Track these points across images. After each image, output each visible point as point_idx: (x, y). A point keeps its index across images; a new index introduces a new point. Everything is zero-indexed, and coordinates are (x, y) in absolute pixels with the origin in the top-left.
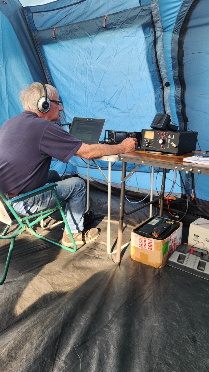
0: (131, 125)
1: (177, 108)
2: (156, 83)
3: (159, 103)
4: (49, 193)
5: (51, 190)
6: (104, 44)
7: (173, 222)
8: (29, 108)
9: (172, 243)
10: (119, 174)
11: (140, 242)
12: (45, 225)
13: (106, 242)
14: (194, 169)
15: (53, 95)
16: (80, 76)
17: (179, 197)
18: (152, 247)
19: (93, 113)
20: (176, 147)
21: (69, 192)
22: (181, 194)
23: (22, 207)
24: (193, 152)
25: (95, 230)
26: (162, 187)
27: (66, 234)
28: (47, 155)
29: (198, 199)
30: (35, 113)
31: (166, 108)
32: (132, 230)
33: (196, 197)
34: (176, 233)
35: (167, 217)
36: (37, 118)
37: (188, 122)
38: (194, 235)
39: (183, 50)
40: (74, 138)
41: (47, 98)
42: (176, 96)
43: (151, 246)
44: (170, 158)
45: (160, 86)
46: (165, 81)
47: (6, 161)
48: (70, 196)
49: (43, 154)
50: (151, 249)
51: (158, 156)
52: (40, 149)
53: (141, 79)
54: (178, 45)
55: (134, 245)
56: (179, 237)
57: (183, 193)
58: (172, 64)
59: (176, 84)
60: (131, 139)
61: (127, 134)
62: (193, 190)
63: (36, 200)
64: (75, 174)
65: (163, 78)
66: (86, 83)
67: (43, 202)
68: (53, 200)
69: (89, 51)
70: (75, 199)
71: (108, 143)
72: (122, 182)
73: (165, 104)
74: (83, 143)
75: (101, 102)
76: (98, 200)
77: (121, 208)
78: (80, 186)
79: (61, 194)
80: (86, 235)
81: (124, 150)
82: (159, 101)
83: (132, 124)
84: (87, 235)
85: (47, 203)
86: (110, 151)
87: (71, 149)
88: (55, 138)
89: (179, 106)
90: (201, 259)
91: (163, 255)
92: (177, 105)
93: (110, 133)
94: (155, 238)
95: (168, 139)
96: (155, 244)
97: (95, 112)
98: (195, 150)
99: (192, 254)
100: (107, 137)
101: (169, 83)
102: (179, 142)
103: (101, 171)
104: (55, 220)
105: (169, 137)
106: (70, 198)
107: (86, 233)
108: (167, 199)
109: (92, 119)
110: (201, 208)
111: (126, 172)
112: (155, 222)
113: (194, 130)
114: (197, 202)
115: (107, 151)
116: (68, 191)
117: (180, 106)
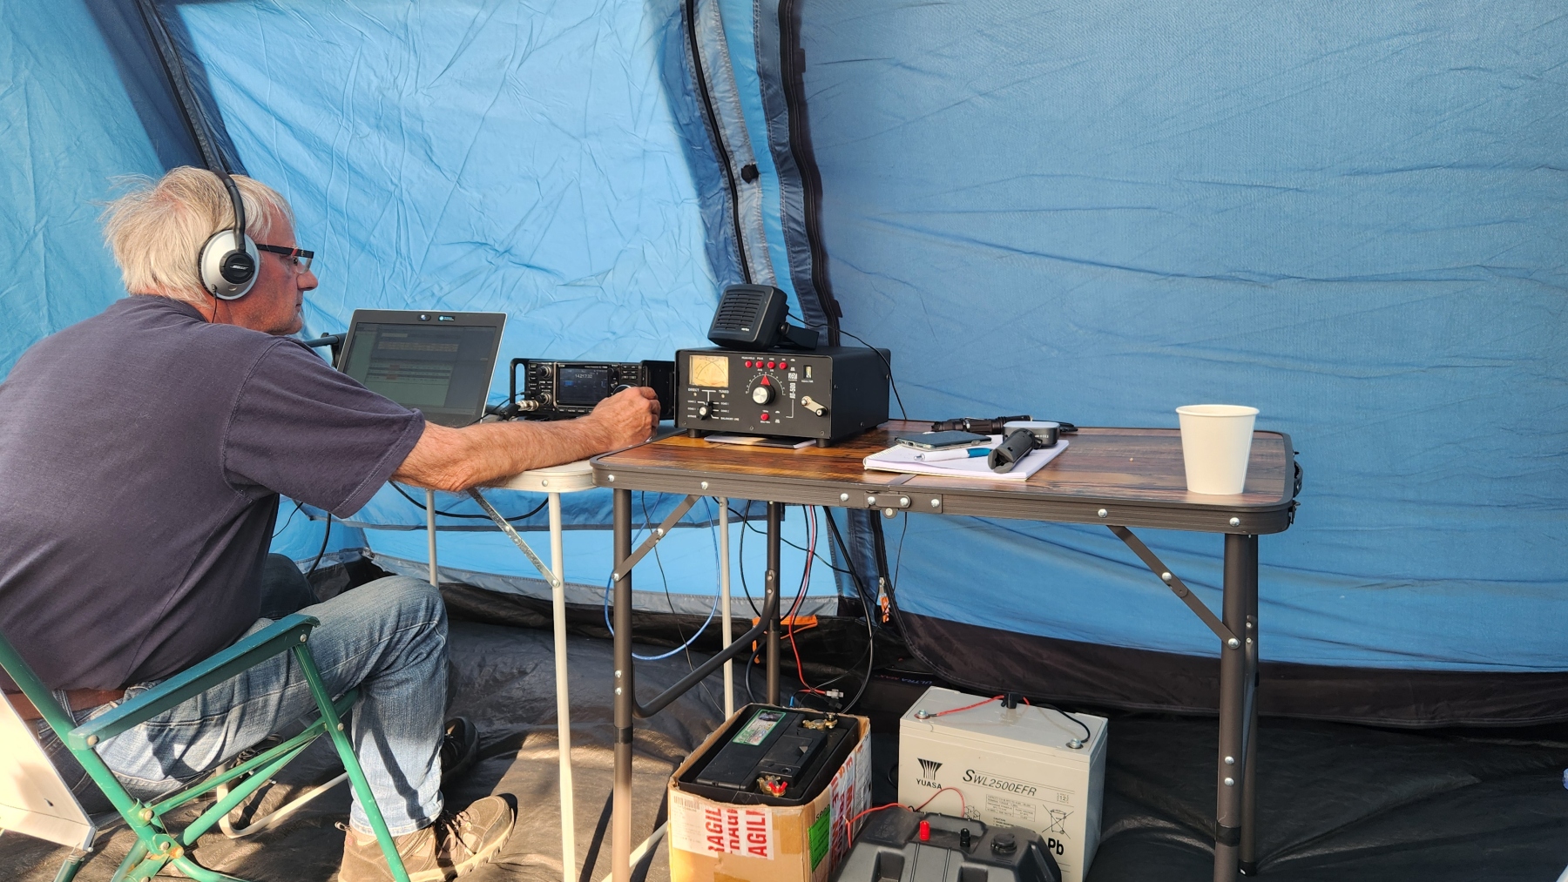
0: (609, 335)
1: (794, 263)
2: (705, 167)
3: (721, 245)
4: (278, 666)
5: (285, 653)
6: (476, 11)
7: (832, 720)
8: (155, 279)
9: (841, 810)
10: (602, 543)
11: (711, 827)
12: (236, 820)
13: (558, 855)
14: (915, 496)
15: (273, 222)
16: (374, 138)
17: (831, 611)
18: (764, 841)
19: (436, 289)
20: (825, 412)
21: (373, 645)
22: (837, 600)
23: (143, 749)
24: (882, 427)
25: (493, 804)
26: (770, 578)
27: (361, 843)
28: (259, 486)
29: (905, 614)
30: (186, 304)
31: (750, 265)
32: (672, 781)
33: (897, 607)
34: (852, 765)
35: (797, 701)
36: (199, 328)
37: (842, 316)
38: (921, 761)
39: (801, 46)
40: (386, 405)
41: (246, 236)
42: (787, 219)
43: (761, 839)
44: (804, 459)
45: (722, 180)
46: (739, 162)
47: (49, 536)
48: (373, 668)
49: (237, 486)
50: (762, 853)
51: (755, 454)
52: (222, 466)
53: (644, 150)
54: (778, 28)
55: (686, 846)
56: (863, 779)
57: (845, 595)
58: (763, 96)
59: (783, 173)
60: (631, 392)
61: (610, 371)
62: (882, 581)
63: (215, 708)
64: (357, 558)
65: (732, 148)
66: (397, 165)
67: (249, 710)
68: (295, 696)
69: (407, 37)
70: (401, 676)
71: (529, 416)
72: (617, 576)
73: (746, 248)
74: (427, 423)
75: (473, 247)
76: (481, 666)
77: (619, 690)
78: (422, 614)
79: (336, 662)
80: (452, 835)
81: (609, 438)
82: (722, 238)
83: (614, 333)
84: (457, 834)
85: (271, 715)
86: (549, 449)
87: (374, 453)
88: (297, 410)
89: (803, 256)
90: (967, 859)
91: (813, 870)
92: (794, 252)
93: (533, 369)
94: (772, 802)
95: (787, 383)
96: (775, 827)
97: (446, 289)
98: (886, 419)
99: (927, 843)
100: (520, 387)
101: (754, 167)
102: (834, 391)
103: (514, 537)
104: (288, 788)
105: (793, 376)
106: (373, 676)
107: (452, 826)
108: (787, 626)
109: (445, 315)
110: (920, 648)
111: (634, 532)
112: (758, 730)
113: (879, 345)
114: (903, 628)
115: (537, 448)
116: (364, 643)
117: (807, 256)
